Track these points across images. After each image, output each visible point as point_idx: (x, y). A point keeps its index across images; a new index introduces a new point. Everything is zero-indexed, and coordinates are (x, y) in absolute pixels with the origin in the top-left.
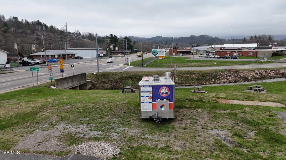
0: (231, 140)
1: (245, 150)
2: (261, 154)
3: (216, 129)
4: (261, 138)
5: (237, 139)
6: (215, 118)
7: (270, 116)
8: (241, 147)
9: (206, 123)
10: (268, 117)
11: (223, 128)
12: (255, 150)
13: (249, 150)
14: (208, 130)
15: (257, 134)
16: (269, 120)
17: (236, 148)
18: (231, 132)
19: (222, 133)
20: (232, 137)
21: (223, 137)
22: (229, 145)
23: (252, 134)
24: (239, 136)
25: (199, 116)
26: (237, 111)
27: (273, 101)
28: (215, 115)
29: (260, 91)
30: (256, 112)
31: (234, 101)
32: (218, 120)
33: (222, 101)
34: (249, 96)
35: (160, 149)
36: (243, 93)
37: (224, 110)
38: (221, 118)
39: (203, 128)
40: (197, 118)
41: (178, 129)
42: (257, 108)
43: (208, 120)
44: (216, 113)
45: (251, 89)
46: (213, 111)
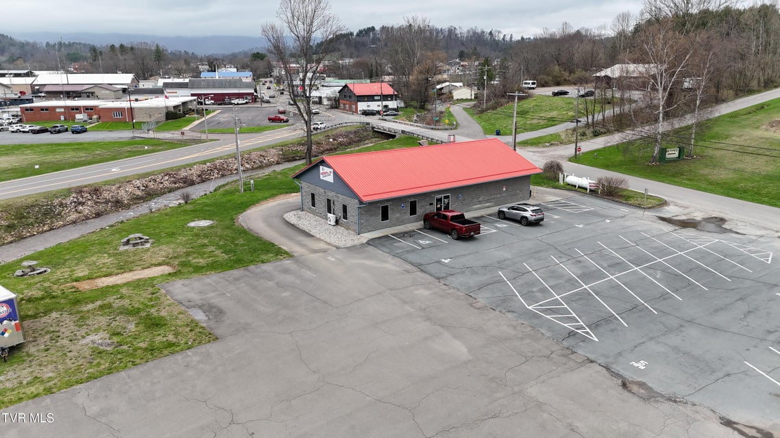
0: (110, 342)
1: (125, 347)
2: (141, 345)
3: (89, 335)
4: (140, 328)
5: (116, 339)
6: (82, 319)
7: (153, 293)
8: (121, 345)
9: (72, 332)
10: (150, 296)
11: (98, 330)
12: (135, 344)
13: (129, 345)
14: (79, 340)
15: (137, 325)
16: (151, 299)
17: (116, 349)
19: (99, 337)
20: (110, 339)
21: (100, 341)
22: (108, 349)
23: (132, 326)
24: (118, 334)
25: (58, 325)
26: (110, 299)
27: (160, 264)
28: (82, 314)
29: (142, 244)
30: (136, 292)
31: (104, 279)
32: (87, 322)
33: (85, 286)
34: (126, 262)
35: (27, 384)
36: (115, 255)
37: (93, 302)
38: (92, 317)
39: (71, 341)
40: (57, 329)
41: (36, 354)
42: (137, 285)
43: (73, 327)
44: (82, 312)
45: (127, 243)
46: (77, 308)
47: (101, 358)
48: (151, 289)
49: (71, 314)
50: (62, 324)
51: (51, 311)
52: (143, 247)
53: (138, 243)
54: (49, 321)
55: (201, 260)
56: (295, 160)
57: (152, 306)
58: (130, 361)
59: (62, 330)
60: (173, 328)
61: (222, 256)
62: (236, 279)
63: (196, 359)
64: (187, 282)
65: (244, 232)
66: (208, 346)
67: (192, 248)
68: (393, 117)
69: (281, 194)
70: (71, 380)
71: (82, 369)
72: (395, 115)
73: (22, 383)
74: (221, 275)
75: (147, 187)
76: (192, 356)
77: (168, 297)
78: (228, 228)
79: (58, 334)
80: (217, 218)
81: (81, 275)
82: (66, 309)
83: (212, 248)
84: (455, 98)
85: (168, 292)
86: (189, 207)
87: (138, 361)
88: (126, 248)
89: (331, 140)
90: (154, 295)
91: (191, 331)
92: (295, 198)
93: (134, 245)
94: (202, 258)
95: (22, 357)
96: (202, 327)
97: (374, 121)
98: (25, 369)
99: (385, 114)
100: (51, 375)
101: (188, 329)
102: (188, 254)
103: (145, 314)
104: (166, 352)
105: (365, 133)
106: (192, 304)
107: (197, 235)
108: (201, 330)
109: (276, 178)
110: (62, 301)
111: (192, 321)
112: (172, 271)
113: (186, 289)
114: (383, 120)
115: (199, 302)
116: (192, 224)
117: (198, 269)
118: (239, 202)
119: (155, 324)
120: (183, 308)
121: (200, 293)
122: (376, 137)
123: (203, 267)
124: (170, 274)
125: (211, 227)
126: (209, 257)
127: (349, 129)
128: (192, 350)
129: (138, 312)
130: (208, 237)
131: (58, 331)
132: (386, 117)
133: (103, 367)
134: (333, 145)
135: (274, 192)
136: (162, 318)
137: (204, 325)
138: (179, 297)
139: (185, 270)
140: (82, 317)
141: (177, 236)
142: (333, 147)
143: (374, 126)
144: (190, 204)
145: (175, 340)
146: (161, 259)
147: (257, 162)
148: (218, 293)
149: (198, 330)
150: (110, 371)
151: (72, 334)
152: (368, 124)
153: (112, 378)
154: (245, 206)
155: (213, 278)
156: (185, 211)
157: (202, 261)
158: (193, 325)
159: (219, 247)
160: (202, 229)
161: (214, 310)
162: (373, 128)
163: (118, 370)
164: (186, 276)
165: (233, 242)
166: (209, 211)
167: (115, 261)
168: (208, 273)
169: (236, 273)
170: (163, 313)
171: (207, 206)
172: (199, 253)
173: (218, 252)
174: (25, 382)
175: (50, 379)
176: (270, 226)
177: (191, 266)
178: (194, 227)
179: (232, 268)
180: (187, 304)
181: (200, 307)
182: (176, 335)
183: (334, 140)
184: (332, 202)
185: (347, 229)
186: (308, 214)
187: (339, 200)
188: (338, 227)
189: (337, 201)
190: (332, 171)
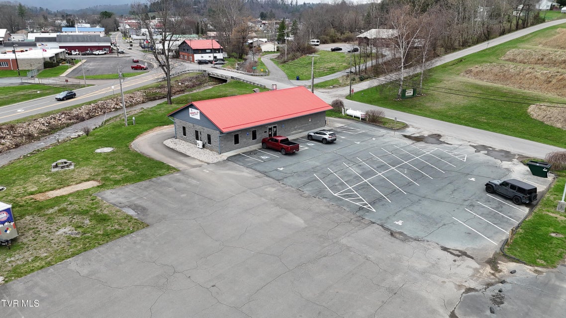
0: (77, 232)
1: (89, 235)
2: (99, 232)
3: (60, 229)
4: (94, 222)
5: (80, 230)
6: (50, 219)
7: (93, 200)
8: (85, 234)
9: (47, 228)
10: (91, 202)
11: (64, 225)
12: (94, 232)
13: (91, 233)
14: (54, 232)
15: (90, 220)
16: (93, 204)
17: (83, 236)
18: (73, 227)
19: (67, 230)
20: (76, 230)
21: (70, 232)
22: (78, 236)
23: (87, 222)
24: (80, 227)
25: (35, 224)
26: (64, 205)
27: (88, 180)
28: (48, 216)
29: (68, 166)
30: (79, 199)
31: (51, 192)
32: (54, 221)
33: (40, 197)
34: (62, 180)
35: (32, 261)
36: (51, 175)
37: (52, 208)
38: (56, 217)
39: (49, 233)
40: (36, 226)
41: (29, 243)
42: (78, 194)
43: (47, 225)
44: (47, 214)
45: (56, 166)
46: (42, 212)
47: (75, 242)
48: (90, 198)
49: (40, 216)
50: (37, 223)
51: (24, 215)
52: (69, 168)
53: (64, 166)
54: (27, 222)
55: (116, 176)
56: (156, 99)
57: (96, 208)
58: (96, 243)
59: (40, 227)
60: (116, 221)
61: (131, 173)
62: (146, 188)
63: (139, 238)
64: (113, 191)
65: (139, 155)
66: (144, 230)
67: (106, 168)
68: (221, 65)
69: (156, 126)
70: (61, 256)
71: (66, 249)
72: (222, 64)
73: (28, 261)
74: (135, 185)
75: (49, 123)
76: (136, 237)
77: (105, 202)
78: (126, 153)
79: (37, 229)
80: (115, 146)
81: (33, 190)
82: (35, 214)
83: (120, 168)
84: (263, 50)
85: (103, 199)
86: (90, 138)
87: (101, 242)
88: (56, 170)
89: (180, 84)
90: (94, 201)
91: (129, 222)
92: (168, 129)
93: (62, 167)
94: (117, 174)
95: (19, 245)
96: (135, 219)
97: (208, 68)
98: (25, 253)
99: (215, 63)
100: (45, 254)
101: (127, 221)
102: (105, 172)
103: (93, 213)
104: (117, 235)
105: (204, 79)
106: (123, 205)
107: (105, 158)
108: (135, 221)
109: (148, 114)
110: (29, 208)
111: (128, 216)
112: (99, 185)
113: (114, 196)
114: (215, 68)
115: (127, 204)
116: (98, 151)
117: (117, 182)
118: (127, 133)
119: (103, 219)
120: (118, 208)
121: (125, 197)
122: (211, 81)
123: (120, 181)
124: (98, 186)
125: (113, 152)
126: (122, 174)
127: (191, 75)
128: (135, 233)
129: (88, 213)
130: (114, 160)
131: (37, 228)
132: (216, 66)
133: (79, 247)
134: (181, 87)
135: (151, 125)
136: (106, 215)
137: (137, 218)
138: (112, 201)
139: (107, 183)
140: (49, 218)
141: (91, 160)
142: (182, 89)
143: (210, 73)
144: (91, 136)
145: (120, 228)
146: (87, 177)
147: (128, 102)
148: (137, 197)
149: (133, 221)
150: (85, 249)
151: (48, 229)
152: (205, 71)
153: (89, 253)
154: (133, 136)
155: (130, 188)
156: (89, 141)
157: (118, 177)
158: (129, 218)
159: (126, 166)
160: (108, 154)
161: (140, 208)
162: (209, 74)
163: (90, 248)
164: (111, 187)
165: (133, 163)
166: (107, 140)
167: (54, 180)
168: (125, 184)
169: (145, 183)
170: (105, 212)
171: (104, 137)
172: (113, 171)
173: (126, 170)
174: (30, 260)
175: (46, 257)
176: (156, 150)
177: (111, 180)
178: (101, 153)
179: (140, 180)
180: (119, 205)
181: (129, 207)
182: (120, 225)
183: (182, 84)
184: (199, 133)
185: (211, 151)
186: (181, 141)
187: (205, 131)
188: (205, 149)
189: (203, 132)
190: (199, 111)
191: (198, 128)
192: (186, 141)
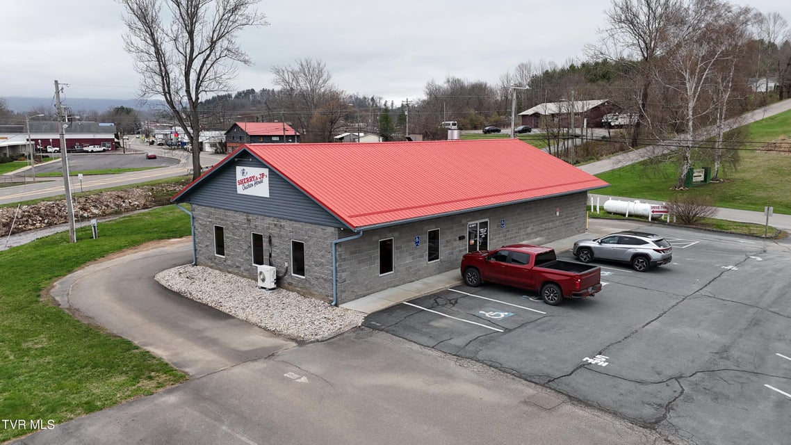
184: (265, 240)
185: (304, 295)
186: (210, 270)
187: (283, 234)
188: (284, 292)
189: (280, 237)
190: (266, 171)
191: (263, 225)
192: (224, 268)
